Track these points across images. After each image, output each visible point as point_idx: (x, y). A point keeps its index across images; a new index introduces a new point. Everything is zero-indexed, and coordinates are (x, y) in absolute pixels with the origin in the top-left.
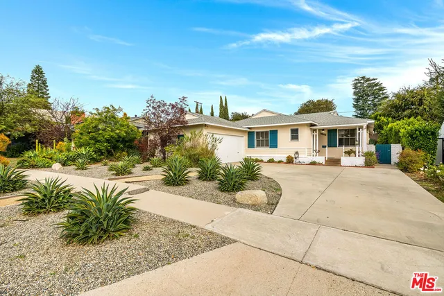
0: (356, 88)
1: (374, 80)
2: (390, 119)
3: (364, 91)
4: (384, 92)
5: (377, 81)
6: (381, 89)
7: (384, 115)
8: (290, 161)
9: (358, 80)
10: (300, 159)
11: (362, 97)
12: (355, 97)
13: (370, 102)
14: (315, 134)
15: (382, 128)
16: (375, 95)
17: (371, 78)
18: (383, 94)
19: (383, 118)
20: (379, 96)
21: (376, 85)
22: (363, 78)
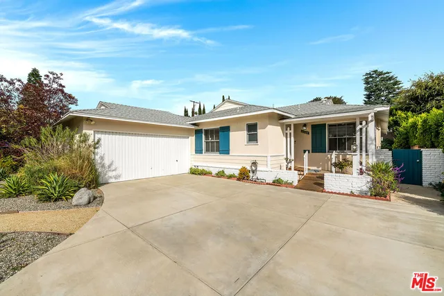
0: (367, 83)
1: (388, 73)
2: (409, 114)
3: (376, 86)
4: (400, 86)
5: (391, 75)
6: (396, 83)
7: (401, 109)
8: (244, 176)
9: (370, 74)
10: (259, 175)
11: (374, 92)
12: (366, 93)
13: (383, 98)
14: (288, 132)
15: (399, 125)
16: (390, 89)
17: (385, 72)
18: (398, 88)
19: (399, 112)
20: (394, 91)
21: (390, 79)
22: (375, 71)
